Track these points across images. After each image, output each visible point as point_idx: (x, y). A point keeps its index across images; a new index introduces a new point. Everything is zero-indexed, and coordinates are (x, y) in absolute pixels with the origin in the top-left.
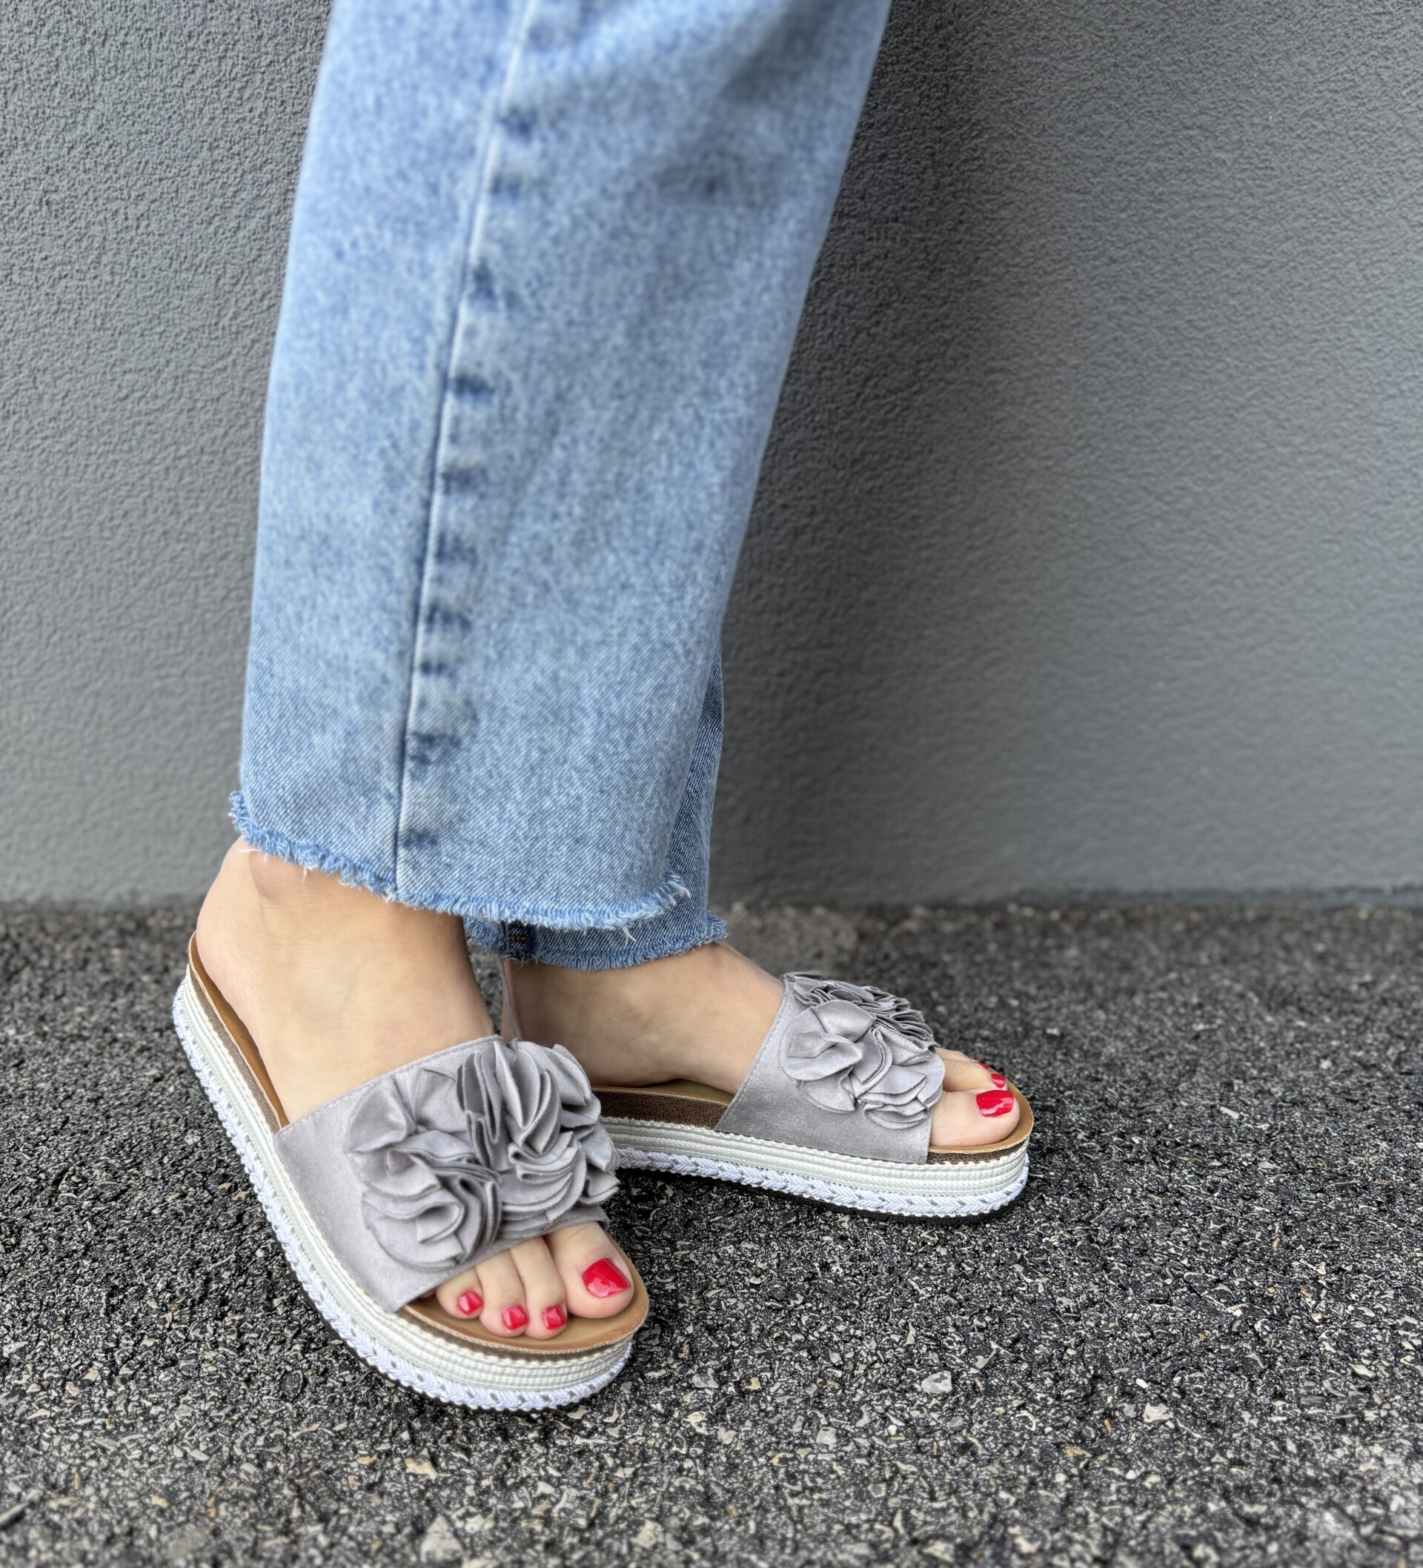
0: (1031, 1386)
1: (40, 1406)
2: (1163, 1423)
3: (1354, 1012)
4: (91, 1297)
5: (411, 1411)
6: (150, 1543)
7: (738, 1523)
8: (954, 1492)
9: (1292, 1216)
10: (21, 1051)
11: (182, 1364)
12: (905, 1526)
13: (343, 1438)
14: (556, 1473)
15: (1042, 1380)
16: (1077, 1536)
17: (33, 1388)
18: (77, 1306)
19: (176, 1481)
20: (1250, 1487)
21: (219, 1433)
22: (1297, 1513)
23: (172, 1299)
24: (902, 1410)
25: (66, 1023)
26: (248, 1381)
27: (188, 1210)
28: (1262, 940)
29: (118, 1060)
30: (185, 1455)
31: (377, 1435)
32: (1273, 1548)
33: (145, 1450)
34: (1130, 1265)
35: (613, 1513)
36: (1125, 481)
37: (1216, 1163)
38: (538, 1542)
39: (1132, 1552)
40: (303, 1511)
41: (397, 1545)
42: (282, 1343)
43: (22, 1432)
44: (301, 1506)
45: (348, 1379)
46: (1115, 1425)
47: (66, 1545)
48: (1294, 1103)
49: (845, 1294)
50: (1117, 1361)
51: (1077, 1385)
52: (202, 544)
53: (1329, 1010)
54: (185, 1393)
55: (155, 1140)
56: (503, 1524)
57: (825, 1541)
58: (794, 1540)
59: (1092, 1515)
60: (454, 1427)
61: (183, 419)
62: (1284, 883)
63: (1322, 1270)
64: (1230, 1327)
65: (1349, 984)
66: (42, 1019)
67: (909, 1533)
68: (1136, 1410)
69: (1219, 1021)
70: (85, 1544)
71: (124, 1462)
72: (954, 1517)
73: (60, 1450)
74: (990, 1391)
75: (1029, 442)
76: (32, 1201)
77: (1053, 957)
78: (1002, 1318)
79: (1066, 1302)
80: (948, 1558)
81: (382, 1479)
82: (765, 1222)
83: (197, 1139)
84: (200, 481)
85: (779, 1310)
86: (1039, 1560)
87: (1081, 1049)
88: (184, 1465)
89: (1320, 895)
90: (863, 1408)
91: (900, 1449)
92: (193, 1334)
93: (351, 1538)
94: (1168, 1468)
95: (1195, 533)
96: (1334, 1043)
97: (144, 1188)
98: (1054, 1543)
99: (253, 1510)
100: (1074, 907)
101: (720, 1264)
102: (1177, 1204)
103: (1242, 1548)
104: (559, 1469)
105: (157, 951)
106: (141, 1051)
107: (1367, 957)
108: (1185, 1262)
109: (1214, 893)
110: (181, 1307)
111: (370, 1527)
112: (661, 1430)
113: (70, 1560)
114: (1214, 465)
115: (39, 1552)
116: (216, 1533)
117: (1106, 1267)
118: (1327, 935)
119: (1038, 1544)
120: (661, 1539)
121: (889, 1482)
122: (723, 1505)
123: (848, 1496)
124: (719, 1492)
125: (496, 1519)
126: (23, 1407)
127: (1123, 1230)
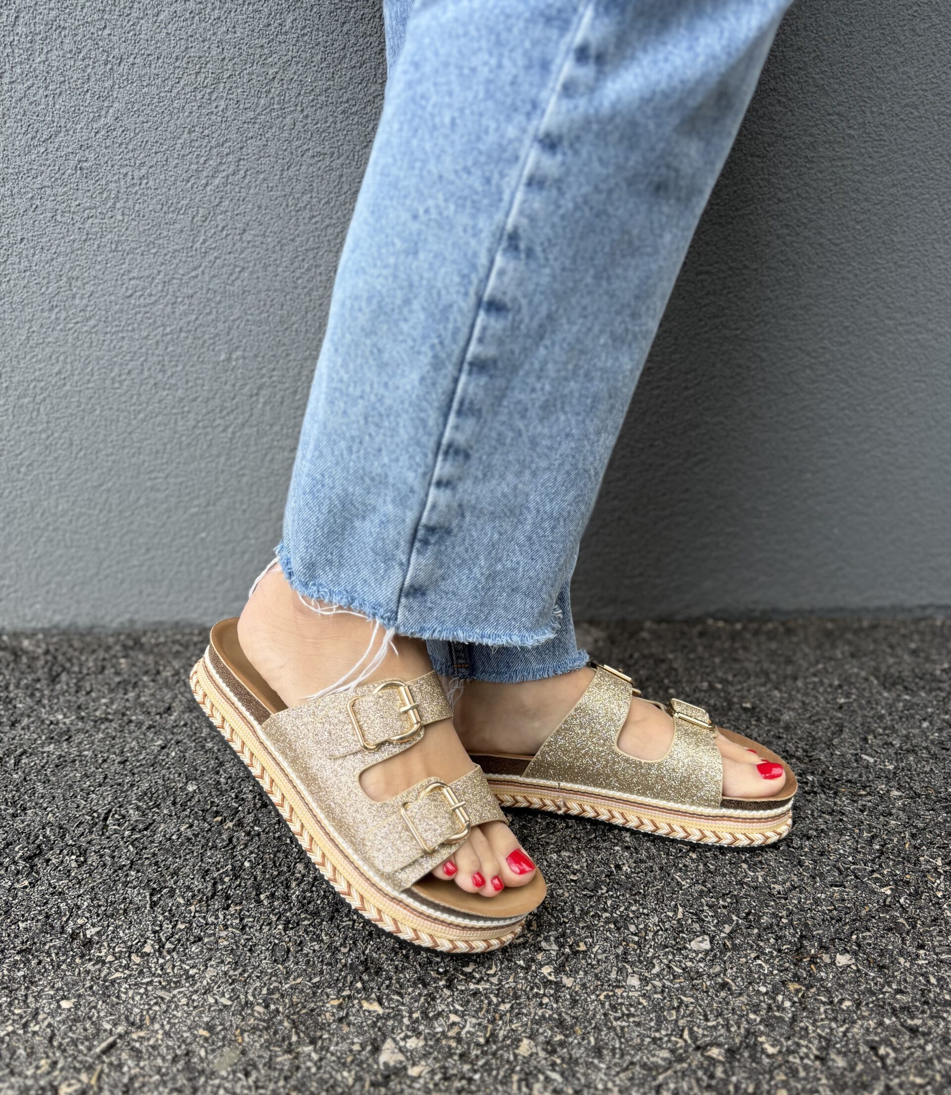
0: (762, 944)
1: (117, 971)
2: (849, 966)
3: (940, 689)
4: (139, 896)
5: (361, 968)
6: (202, 1060)
7: (583, 1039)
8: (720, 1015)
9: (916, 827)
10: (69, 730)
11: (206, 940)
12: (691, 1038)
13: (318, 987)
14: (460, 1008)
15: (768, 940)
16: (803, 1042)
17: (110, 958)
18: (131, 903)
19: (213, 1019)
20: (909, 1008)
21: (237, 986)
22: (942, 1024)
23: (193, 896)
24: (680, 962)
25: (95, 710)
26: (250, 950)
27: (196, 836)
28: (875, 641)
29: (134, 735)
30: (216, 1002)
31: (340, 985)
32: (929, 1047)
33: (189, 998)
34: (815, 861)
35: (501, 1034)
36: (786, 344)
37: (864, 793)
38: (455, 1054)
39: (839, 1052)
40: (299, 1037)
41: (363, 1058)
42: (269, 924)
43: (107, 988)
44: (297, 1034)
45: (317, 948)
46: (819, 969)
47: (147, 1062)
48: (908, 751)
49: (633, 886)
50: (814, 926)
51: (790, 943)
52: (180, 391)
53: (924, 688)
54: (210, 959)
55: (167, 789)
56: (431, 1043)
57: (640, 1049)
58: (620, 1049)
59: (811, 1028)
60: (390, 978)
61: (169, 309)
62: (886, 603)
63: (939, 862)
64: (885, 901)
65: (934, 670)
66: (79, 707)
67: (694, 1043)
68: (831, 958)
69: (854, 697)
70: (159, 1061)
71: (177, 1007)
72: (723, 1031)
73: (133, 999)
74: (735, 948)
75: (724, 319)
76: (91, 832)
77: (741, 654)
78: (737, 900)
79: (778, 887)
80: (721, 1058)
81: (347, 1014)
82: (575, 838)
83: (195, 787)
84: (179, 350)
85: (591, 897)
86: (780, 1058)
87: (766, 716)
88: (216, 1008)
89: (910, 610)
90: (655, 961)
91: (682, 987)
92: (211, 920)
93: (332, 1054)
94: (856, 996)
95: (831, 377)
96: (930, 710)
97: (165, 822)
98: (788, 1047)
99: (266, 1037)
100: (751, 620)
101: (549, 866)
102: (841, 820)
103: (909, 1048)
104: (462, 1006)
105: (151, 659)
106: (149, 728)
107: (944, 652)
108: (850, 859)
109: (841, 609)
110: (200, 901)
111: (344, 1046)
112: (525, 978)
113: (151, 1073)
114: (844, 332)
115: (130, 1068)
116: (243, 1053)
117: (800, 863)
118: (916, 637)
119: (778, 1048)
120: (534, 1050)
121: (677, 1009)
122: (572, 1027)
123: (652, 1020)
124: (568, 1019)
125: (425, 1039)
126: (105, 971)
127: (809, 838)
